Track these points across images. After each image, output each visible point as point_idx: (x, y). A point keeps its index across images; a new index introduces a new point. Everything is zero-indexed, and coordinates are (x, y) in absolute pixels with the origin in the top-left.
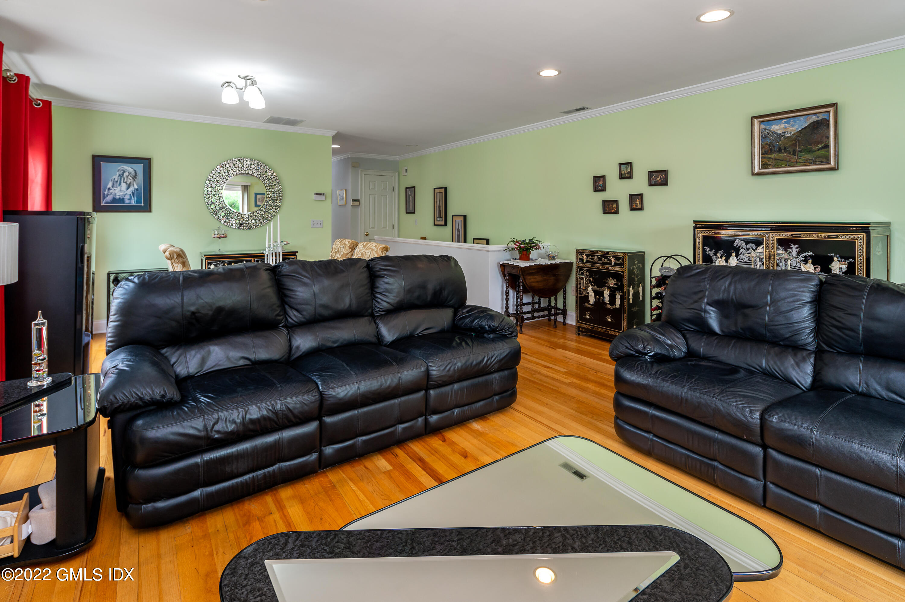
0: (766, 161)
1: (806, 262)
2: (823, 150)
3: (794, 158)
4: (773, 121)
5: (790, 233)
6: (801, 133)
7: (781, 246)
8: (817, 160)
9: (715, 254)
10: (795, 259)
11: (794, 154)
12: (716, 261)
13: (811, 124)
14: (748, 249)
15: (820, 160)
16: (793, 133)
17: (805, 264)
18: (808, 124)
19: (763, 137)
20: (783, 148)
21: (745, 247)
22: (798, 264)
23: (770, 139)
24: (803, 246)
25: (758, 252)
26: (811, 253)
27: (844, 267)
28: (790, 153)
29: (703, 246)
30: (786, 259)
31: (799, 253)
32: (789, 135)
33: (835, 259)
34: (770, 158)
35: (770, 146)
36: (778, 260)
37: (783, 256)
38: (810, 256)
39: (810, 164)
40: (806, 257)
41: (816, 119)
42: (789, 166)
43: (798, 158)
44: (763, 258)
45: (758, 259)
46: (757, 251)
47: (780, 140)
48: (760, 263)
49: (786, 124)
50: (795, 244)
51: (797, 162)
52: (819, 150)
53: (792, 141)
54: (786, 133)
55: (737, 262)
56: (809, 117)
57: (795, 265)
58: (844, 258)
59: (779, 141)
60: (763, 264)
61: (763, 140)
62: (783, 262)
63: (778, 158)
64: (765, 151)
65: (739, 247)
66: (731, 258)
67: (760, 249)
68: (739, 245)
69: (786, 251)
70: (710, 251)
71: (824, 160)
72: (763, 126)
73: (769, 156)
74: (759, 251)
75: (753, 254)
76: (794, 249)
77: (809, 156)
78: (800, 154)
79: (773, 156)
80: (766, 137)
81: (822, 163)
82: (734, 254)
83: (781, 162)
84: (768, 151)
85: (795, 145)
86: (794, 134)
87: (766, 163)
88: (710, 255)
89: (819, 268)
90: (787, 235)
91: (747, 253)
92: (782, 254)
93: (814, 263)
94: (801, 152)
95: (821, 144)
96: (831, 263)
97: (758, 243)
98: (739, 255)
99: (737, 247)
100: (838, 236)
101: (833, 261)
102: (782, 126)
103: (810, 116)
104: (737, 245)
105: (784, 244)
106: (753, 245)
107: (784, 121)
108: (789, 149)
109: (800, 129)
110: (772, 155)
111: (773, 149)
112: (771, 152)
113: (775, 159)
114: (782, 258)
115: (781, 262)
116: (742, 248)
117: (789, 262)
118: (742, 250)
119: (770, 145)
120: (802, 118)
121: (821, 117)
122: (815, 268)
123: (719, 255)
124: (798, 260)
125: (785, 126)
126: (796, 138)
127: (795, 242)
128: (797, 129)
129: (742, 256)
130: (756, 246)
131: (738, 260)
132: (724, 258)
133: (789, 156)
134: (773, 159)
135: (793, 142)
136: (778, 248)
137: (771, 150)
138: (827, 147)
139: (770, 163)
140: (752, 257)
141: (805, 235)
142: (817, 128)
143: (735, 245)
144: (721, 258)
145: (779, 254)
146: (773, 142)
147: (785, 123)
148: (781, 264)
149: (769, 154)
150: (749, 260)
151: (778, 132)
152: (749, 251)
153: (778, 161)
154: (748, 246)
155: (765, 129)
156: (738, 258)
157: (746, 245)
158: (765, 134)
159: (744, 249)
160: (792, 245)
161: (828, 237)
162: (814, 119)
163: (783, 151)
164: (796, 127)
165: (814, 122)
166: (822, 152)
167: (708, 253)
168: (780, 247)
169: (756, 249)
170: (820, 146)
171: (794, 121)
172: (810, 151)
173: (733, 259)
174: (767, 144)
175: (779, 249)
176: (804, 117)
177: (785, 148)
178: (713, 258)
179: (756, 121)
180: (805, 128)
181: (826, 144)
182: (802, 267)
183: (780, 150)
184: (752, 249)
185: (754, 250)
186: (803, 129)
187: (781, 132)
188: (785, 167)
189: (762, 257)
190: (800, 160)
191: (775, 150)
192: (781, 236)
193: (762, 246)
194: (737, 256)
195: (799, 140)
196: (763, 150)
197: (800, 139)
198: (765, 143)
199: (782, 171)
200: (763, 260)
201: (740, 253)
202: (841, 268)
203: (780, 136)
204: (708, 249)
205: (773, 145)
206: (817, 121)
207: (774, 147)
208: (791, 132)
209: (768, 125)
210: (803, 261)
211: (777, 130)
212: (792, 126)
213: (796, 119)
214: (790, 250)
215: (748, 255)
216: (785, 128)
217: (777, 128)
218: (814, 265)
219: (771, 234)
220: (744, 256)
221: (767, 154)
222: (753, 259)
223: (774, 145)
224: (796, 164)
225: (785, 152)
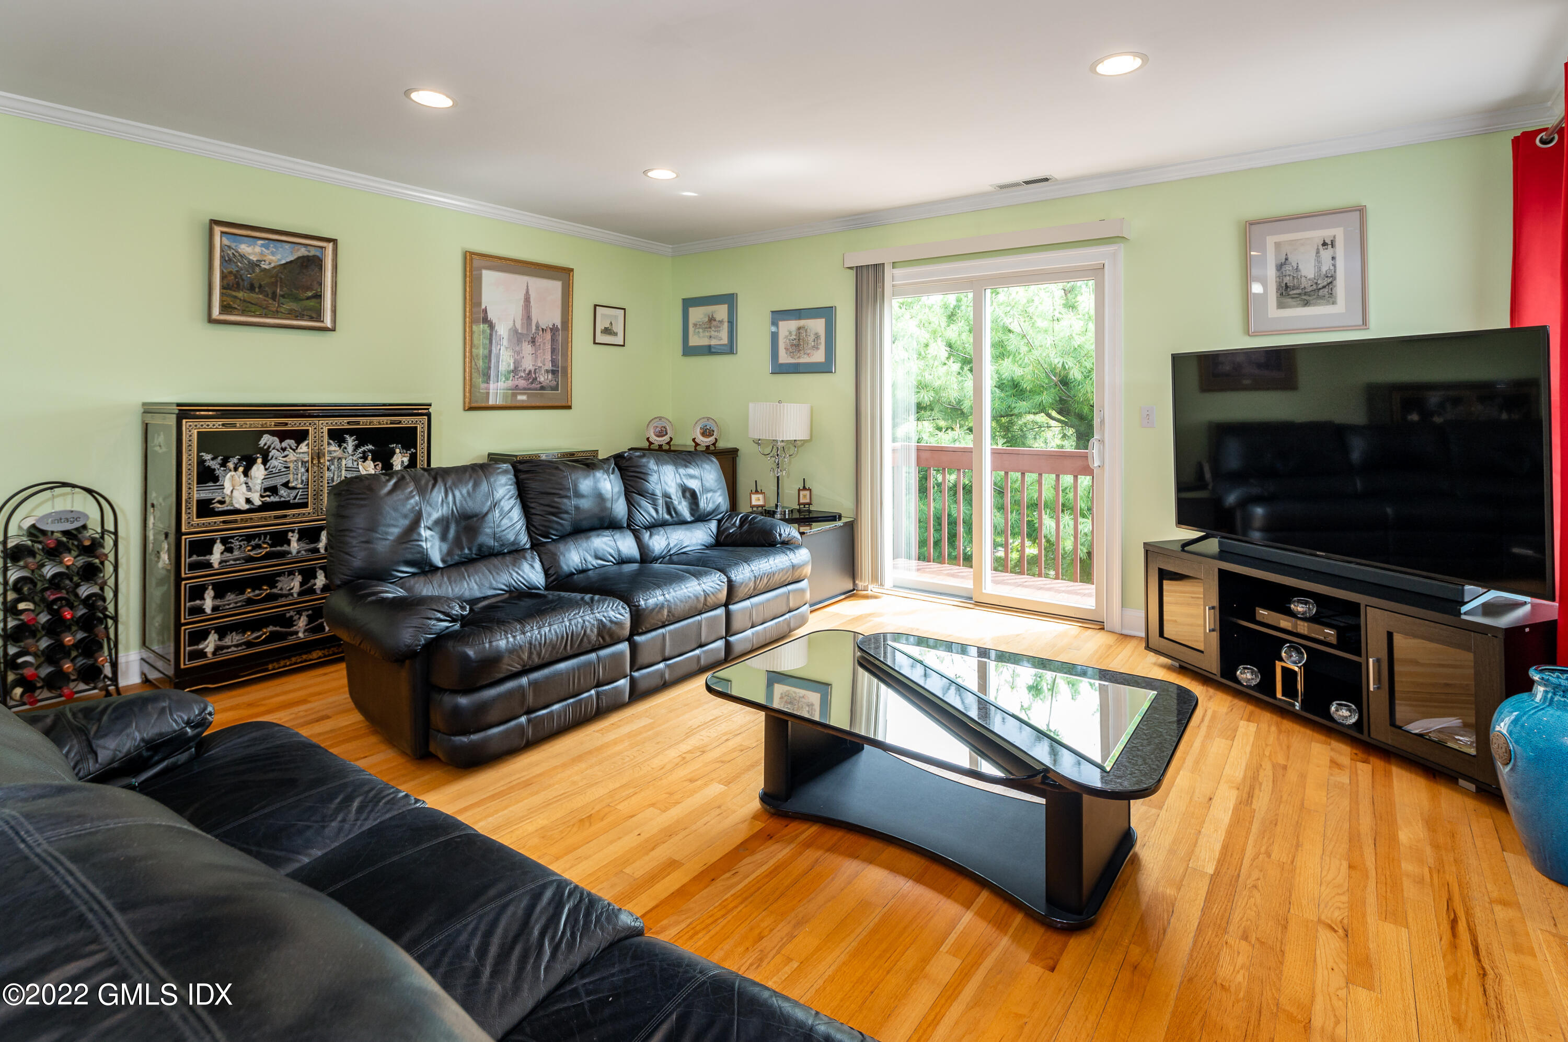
0: (229, 300)
1: (365, 459)
2: (313, 300)
3: (274, 305)
4: (243, 238)
5: (346, 420)
6: (285, 268)
7: (334, 441)
8: (305, 313)
9: (224, 464)
10: (351, 457)
11: (274, 297)
12: (225, 477)
13: (299, 258)
14: (284, 449)
15: (309, 313)
16: (273, 265)
17: (364, 462)
18: (295, 257)
19: (225, 260)
20: (257, 285)
21: (278, 446)
22: (355, 463)
23: (238, 266)
24: (363, 436)
25: (300, 453)
26: (370, 447)
27: (406, 460)
28: (267, 296)
29: (199, 452)
30: (340, 459)
31: (356, 447)
32: (267, 267)
33: (398, 451)
34: (236, 297)
35: (236, 277)
36: (328, 461)
37: (334, 455)
38: (370, 451)
39: (296, 318)
40: (364, 452)
41: (306, 253)
42: (266, 316)
43: (279, 306)
44: (308, 462)
45: (300, 464)
46: (299, 450)
47: (254, 272)
48: (303, 470)
49: (263, 249)
50: (351, 436)
51: (277, 312)
52: (308, 298)
53: (272, 277)
54: (263, 263)
55: (266, 473)
56: (297, 247)
57: (350, 465)
58: (406, 447)
59: (251, 272)
60: (307, 471)
61: (225, 264)
62: (336, 463)
63: (249, 300)
64: (228, 285)
65: (269, 447)
66: (255, 468)
67: (303, 447)
68: (268, 443)
69: (340, 446)
70: (213, 459)
71: (314, 315)
72: (226, 242)
73: (234, 293)
74: (301, 451)
75: (292, 456)
76: (351, 442)
77: (293, 306)
78: (282, 300)
79: (240, 295)
80: (230, 260)
81: (311, 319)
82: (259, 461)
83: (253, 308)
84: (233, 286)
85: (274, 284)
86: (274, 268)
87: (229, 304)
88: (213, 467)
89: (380, 465)
90: (342, 423)
91: (283, 455)
92: (335, 451)
93: (374, 460)
94: (283, 296)
95: (311, 291)
96: (392, 457)
97: (300, 436)
98: (268, 461)
99: (266, 447)
100: (401, 422)
101: (394, 453)
102: (258, 249)
103: (300, 246)
104: (265, 444)
105: (337, 436)
106: (292, 442)
107: (260, 242)
108: (267, 289)
109: (283, 262)
110: (239, 292)
111: (241, 283)
112: (237, 287)
113: (244, 301)
114: (334, 458)
115: (333, 464)
116: (274, 449)
117: (344, 462)
118: (273, 453)
119: (237, 275)
120: (287, 246)
121: (313, 252)
122: (375, 466)
123: (231, 465)
124: (355, 458)
125: (262, 251)
126: (277, 275)
127: (351, 432)
128: (280, 260)
129: (273, 463)
130: (296, 443)
131: (266, 469)
132: (241, 469)
133: (265, 300)
134: (241, 300)
135: (273, 280)
136: (329, 444)
137: (238, 284)
138: (319, 296)
139: (236, 306)
140: (291, 462)
141: (365, 423)
142: (306, 267)
143: (262, 445)
144: (236, 469)
145: (330, 452)
146: (242, 272)
147: (262, 246)
148: (332, 467)
149: (234, 291)
150: (285, 467)
151: (251, 258)
152: (286, 453)
153: (249, 305)
154: (284, 444)
155: (229, 247)
156: (267, 467)
157: (281, 442)
158: (228, 254)
159: (278, 450)
160: (347, 436)
161: (391, 423)
162: (303, 252)
163: (257, 290)
164: (279, 257)
165: (303, 257)
166: (312, 303)
167: (207, 464)
168: (331, 441)
169: (297, 447)
170: (310, 294)
171: (275, 247)
172: (296, 299)
173: (258, 469)
174: (231, 273)
175: (331, 444)
176: (290, 245)
177: (260, 286)
178: (219, 472)
179: (218, 230)
180: (291, 262)
181: (317, 292)
182: (361, 468)
183: (252, 288)
184: (291, 448)
185: (294, 450)
186: (287, 263)
187: (255, 259)
188: (260, 316)
189: (306, 459)
190: (282, 310)
191: (244, 286)
192: (334, 426)
193: (306, 442)
194: (265, 462)
195: (281, 278)
196: (225, 282)
197: (283, 277)
198: (229, 270)
199: (258, 323)
200: (307, 465)
201: (269, 458)
202: (403, 462)
203: (254, 265)
204: (207, 457)
205: (241, 276)
206: (308, 256)
207: (243, 280)
208: (270, 264)
209: (235, 242)
210: (361, 458)
211: (249, 254)
212: (273, 254)
213: (279, 244)
214: (345, 445)
215: (284, 459)
216: (262, 254)
217: (251, 250)
218: (374, 462)
219: (321, 422)
220: (276, 463)
221: (230, 289)
222: (291, 465)
223: (244, 277)
224: (275, 314)
225: (261, 292)
